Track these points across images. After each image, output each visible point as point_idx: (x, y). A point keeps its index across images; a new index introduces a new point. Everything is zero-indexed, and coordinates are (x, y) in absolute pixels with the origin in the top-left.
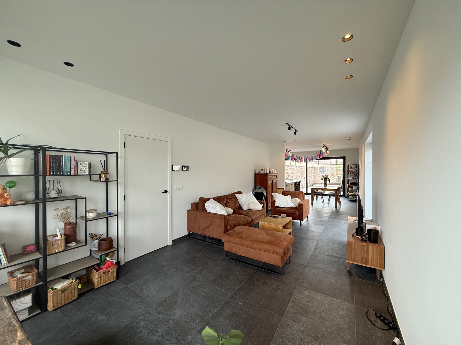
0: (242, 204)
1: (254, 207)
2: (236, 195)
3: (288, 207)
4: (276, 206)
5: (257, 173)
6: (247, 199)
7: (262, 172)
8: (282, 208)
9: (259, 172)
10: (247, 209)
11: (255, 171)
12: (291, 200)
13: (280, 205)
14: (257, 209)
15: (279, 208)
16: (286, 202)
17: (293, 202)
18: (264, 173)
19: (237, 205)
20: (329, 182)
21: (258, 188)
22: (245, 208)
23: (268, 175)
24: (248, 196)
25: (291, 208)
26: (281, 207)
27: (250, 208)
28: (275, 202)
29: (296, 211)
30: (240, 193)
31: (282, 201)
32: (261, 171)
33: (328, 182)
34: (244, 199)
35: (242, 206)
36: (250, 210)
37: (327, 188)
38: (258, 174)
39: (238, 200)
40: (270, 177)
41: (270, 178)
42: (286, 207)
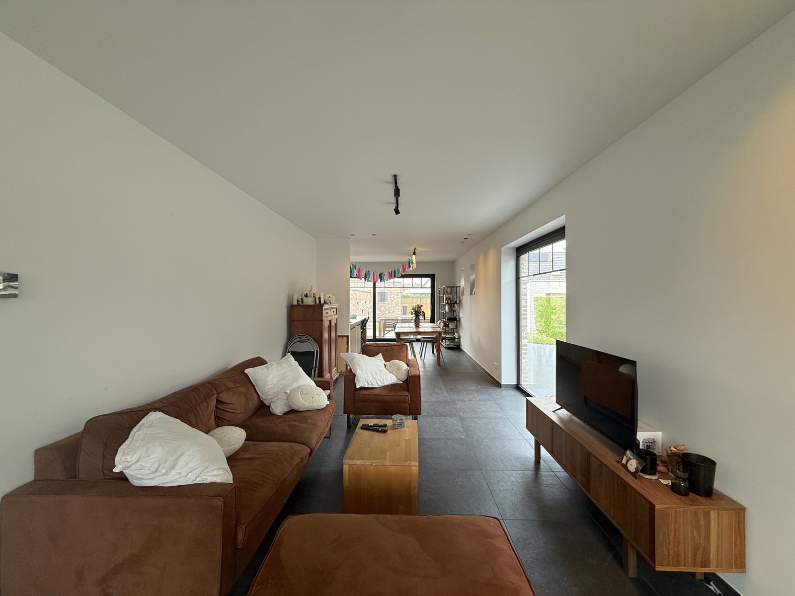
0: (270, 397)
1: (307, 404)
2: (247, 371)
3: (385, 384)
4: (358, 387)
5: (295, 303)
6: (283, 379)
7: (309, 301)
8: (373, 391)
9: (300, 300)
10: (286, 409)
11: (290, 299)
12: (385, 365)
13: (368, 384)
14: (317, 408)
15: (366, 392)
16: (378, 372)
17: (391, 371)
18: (314, 304)
19: (253, 404)
20: (425, 318)
21: (297, 339)
22: (278, 409)
23: (324, 307)
24: (286, 370)
25: (393, 387)
26: (370, 386)
27: (296, 408)
28: (354, 376)
29: (407, 394)
30: (258, 362)
31: (371, 373)
32: (305, 299)
33: (421, 318)
34: (275, 380)
35: (267, 403)
36: (292, 411)
37: (421, 330)
38: (298, 305)
39: (254, 386)
40: (327, 313)
41: (326, 315)
42: (381, 385)
